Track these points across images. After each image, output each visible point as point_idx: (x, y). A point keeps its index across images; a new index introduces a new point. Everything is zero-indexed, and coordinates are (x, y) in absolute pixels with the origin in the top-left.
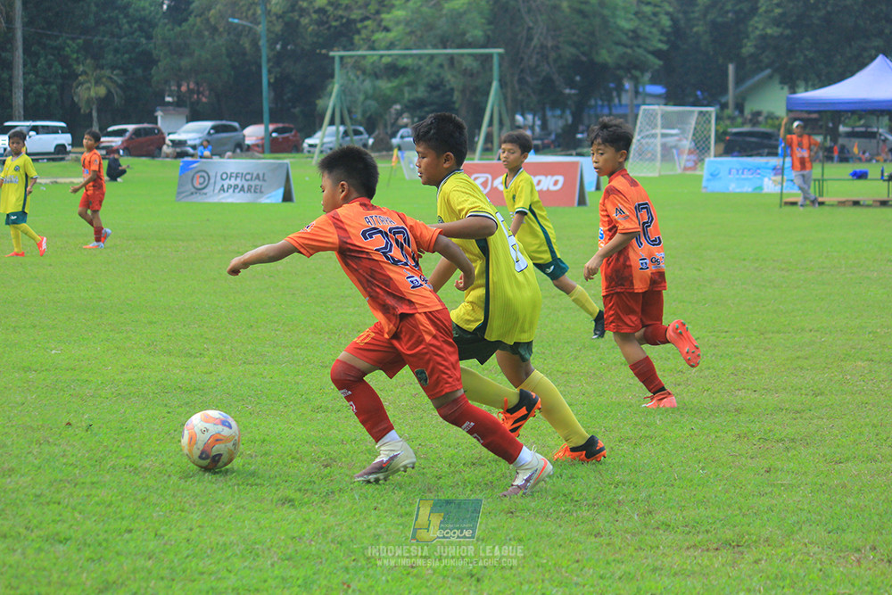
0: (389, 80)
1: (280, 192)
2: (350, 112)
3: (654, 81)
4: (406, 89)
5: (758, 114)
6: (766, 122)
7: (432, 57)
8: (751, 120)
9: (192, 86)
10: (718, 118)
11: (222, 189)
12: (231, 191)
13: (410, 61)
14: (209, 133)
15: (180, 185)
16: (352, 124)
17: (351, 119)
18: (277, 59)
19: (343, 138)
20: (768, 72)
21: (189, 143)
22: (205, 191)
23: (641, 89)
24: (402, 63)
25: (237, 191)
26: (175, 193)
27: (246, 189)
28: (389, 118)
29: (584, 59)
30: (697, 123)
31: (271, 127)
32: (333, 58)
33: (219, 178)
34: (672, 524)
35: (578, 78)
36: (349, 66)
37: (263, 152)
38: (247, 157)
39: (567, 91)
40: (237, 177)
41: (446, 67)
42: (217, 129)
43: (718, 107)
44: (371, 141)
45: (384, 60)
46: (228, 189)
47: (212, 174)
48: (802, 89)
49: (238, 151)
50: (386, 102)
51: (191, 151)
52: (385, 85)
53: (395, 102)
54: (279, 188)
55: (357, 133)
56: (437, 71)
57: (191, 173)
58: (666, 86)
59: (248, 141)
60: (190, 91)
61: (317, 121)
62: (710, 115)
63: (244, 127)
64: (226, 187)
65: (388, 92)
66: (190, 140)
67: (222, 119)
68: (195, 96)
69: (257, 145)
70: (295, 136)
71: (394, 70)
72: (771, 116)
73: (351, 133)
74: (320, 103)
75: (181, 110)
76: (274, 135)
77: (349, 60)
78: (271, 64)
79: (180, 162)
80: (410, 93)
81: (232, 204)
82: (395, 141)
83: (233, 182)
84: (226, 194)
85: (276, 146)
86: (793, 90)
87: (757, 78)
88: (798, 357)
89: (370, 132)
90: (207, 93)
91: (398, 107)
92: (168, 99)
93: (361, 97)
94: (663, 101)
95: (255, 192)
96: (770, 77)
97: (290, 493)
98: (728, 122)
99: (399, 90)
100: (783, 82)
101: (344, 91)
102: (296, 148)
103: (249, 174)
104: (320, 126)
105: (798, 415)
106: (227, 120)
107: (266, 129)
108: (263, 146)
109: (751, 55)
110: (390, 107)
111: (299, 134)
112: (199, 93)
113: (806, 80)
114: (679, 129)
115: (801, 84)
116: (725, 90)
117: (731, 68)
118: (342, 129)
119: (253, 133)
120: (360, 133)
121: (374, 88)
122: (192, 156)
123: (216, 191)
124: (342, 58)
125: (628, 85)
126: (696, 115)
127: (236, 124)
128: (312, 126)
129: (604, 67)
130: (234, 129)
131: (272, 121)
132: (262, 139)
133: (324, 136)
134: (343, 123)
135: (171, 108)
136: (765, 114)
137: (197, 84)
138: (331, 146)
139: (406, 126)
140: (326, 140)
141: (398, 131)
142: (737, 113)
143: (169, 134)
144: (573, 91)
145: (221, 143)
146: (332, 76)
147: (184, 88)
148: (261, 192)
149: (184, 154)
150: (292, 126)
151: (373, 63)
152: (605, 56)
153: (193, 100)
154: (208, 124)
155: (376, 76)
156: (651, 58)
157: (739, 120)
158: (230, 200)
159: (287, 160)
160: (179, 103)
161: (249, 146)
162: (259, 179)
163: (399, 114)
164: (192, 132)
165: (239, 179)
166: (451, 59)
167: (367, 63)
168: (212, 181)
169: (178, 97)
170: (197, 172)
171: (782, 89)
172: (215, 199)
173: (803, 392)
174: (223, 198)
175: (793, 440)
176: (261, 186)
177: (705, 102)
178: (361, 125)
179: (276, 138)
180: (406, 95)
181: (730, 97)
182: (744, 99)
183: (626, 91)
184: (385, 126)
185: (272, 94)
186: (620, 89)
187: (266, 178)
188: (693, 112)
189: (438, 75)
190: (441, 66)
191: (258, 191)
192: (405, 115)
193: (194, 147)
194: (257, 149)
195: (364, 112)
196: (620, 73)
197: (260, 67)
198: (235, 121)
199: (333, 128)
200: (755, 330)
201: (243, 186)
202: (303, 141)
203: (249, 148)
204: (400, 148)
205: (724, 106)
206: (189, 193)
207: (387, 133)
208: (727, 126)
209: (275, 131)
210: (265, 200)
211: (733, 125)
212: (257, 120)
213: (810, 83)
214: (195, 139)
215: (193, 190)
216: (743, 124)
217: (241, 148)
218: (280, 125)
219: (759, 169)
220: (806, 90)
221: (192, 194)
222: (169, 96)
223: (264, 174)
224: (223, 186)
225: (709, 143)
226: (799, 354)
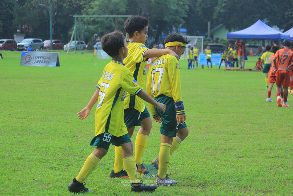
0: (93, 25)
1: (55, 63)
2: (80, 36)
3: (183, 27)
4: (99, 29)
5: (218, 39)
6: (221, 42)
7: (108, 18)
8: (216, 41)
9: (26, 26)
10: (204, 40)
11: (36, 62)
12: (39, 62)
13: (100, 19)
14: (32, 43)
15: (22, 60)
16: (80, 40)
17: (80, 38)
18: (55, 18)
19: (77, 45)
20: (221, 25)
21: (25, 46)
22: (30, 62)
23: (178, 30)
24: (97, 20)
25: (41, 62)
26: (20, 63)
27: (44, 62)
28: (93, 38)
29: (159, 19)
30: (197, 42)
31: (53, 41)
32: (74, 18)
33: (35, 58)
34: (183, 178)
35: (157, 26)
36: (80, 20)
37: (50, 49)
38: (45, 51)
39: (153, 30)
40: (41, 58)
41: (112, 21)
42: (34, 41)
43: (204, 37)
44: (87, 46)
45: (92, 19)
46: (38, 61)
47: (32, 57)
48: (233, 31)
49: (42, 49)
50: (92, 33)
51: (25, 48)
52: (92, 27)
53: (95, 33)
54: (55, 62)
55: (82, 43)
56: (110, 22)
57: (25, 56)
58: (187, 29)
59: (45, 46)
60: (26, 28)
61: (69, 39)
62: (201, 39)
63: (43, 41)
64: (37, 61)
65: (93, 30)
66: (25, 45)
67: (36, 38)
68: (27, 30)
69: (48, 47)
70: (61, 44)
71: (94, 22)
72: (222, 40)
73: (80, 43)
74: (70, 33)
75: (22, 34)
76: (54, 43)
77: (79, 18)
78: (53, 19)
79: (21, 52)
80: (101, 30)
81: (39, 67)
82: (95, 46)
83: (39, 59)
84: (37, 64)
85: (54, 47)
86: (230, 31)
87: (218, 27)
88: (228, 122)
89: (86, 43)
90: (31, 29)
91: (96, 35)
92: (18, 31)
93: (83, 31)
94: (186, 34)
95: (47, 63)
96: (222, 26)
97: (55, 165)
98: (208, 42)
99: (97, 29)
100: (226, 28)
101: (78, 29)
102: (61, 48)
103: (45, 57)
104: (70, 41)
105: (227, 141)
106: (38, 38)
107: (51, 41)
108: (50, 47)
109: (216, 19)
110: (94, 35)
111: (62, 44)
112: (28, 29)
113: (234, 28)
114: (191, 44)
115: (233, 29)
116: (207, 31)
117: (209, 23)
118: (77, 42)
119: (47, 43)
120: (83, 43)
121: (88, 28)
122: (26, 50)
123: (34, 62)
124: (77, 18)
125: (174, 29)
126: (196, 39)
127: (41, 40)
128: (67, 41)
129: (166, 22)
130: (40, 41)
131: (53, 39)
132: (50, 45)
133: (70, 44)
134: (77, 40)
135: (19, 34)
136: (220, 39)
137: (28, 26)
138: (73, 47)
139: (99, 41)
140: (72, 45)
141: (96, 43)
142: (211, 38)
143: (18, 43)
144: (155, 30)
145: (36, 46)
146: (74, 24)
147: (23, 27)
148: (49, 63)
149: (23, 50)
150: (60, 41)
151: (88, 19)
152: (166, 18)
153: (26, 31)
154: (31, 40)
155: (89, 24)
156: (182, 20)
157: (212, 41)
158: (38, 66)
159: (58, 52)
160: (22, 32)
161: (45, 47)
162: (48, 59)
163: (97, 37)
164: (26, 42)
165: (41, 59)
166: (114, 18)
167: (85, 20)
168: (32, 59)
169: (22, 30)
170: (27, 56)
171: (226, 31)
172: (33, 65)
173: (229, 133)
174: (36, 65)
175: (225, 150)
176: (49, 61)
177: (200, 35)
178: (83, 40)
179: (54, 45)
180: (99, 30)
181: (208, 33)
182: (213, 34)
183: (173, 31)
184: (92, 41)
185: (53, 30)
186: (171, 29)
187: (50, 58)
188: (195, 38)
189: (110, 24)
190: (111, 21)
191: (48, 63)
192: (99, 37)
193: (27, 47)
194: (48, 48)
195: (84, 37)
196: (171, 24)
197: (49, 20)
198: (40, 38)
199: (74, 42)
200: (214, 112)
201: (43, 61)
202: (64, 46)
203: (45, 48)
204: (96, 49)
205: (206, 36)
206: (24, 63)
207: (92, 44)
208: (207, 43)
209: (54, 42)
210: (50, 66)
211: (209, 43)
212: (48, 38)
213: (235, 29)
214: (27, 45)
215: (26, 62)
216: (213, 42)
217: (42, 48)
218: (56, 40)
219: (218, 57)
220: (234, 31)
221: (25, 63)
222: (19, 30)
223: (50, 57)
224: (36, 61)
225: (201, 49)
226: (228, 121)
